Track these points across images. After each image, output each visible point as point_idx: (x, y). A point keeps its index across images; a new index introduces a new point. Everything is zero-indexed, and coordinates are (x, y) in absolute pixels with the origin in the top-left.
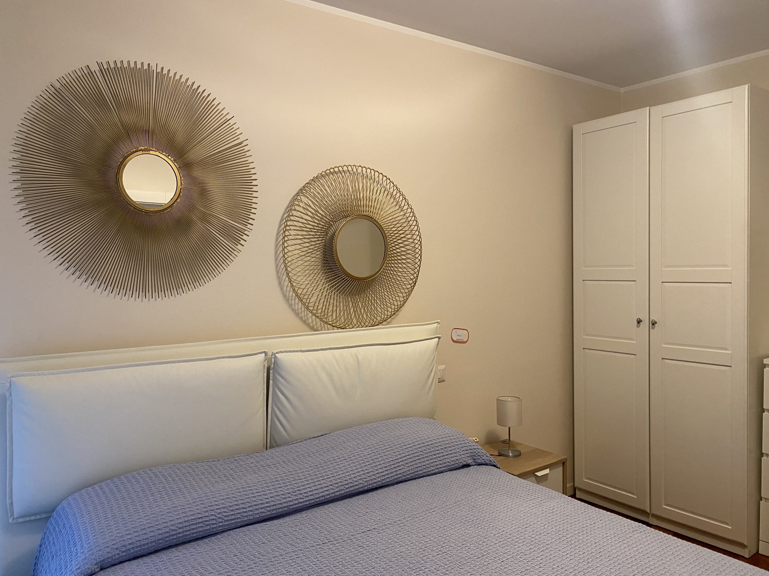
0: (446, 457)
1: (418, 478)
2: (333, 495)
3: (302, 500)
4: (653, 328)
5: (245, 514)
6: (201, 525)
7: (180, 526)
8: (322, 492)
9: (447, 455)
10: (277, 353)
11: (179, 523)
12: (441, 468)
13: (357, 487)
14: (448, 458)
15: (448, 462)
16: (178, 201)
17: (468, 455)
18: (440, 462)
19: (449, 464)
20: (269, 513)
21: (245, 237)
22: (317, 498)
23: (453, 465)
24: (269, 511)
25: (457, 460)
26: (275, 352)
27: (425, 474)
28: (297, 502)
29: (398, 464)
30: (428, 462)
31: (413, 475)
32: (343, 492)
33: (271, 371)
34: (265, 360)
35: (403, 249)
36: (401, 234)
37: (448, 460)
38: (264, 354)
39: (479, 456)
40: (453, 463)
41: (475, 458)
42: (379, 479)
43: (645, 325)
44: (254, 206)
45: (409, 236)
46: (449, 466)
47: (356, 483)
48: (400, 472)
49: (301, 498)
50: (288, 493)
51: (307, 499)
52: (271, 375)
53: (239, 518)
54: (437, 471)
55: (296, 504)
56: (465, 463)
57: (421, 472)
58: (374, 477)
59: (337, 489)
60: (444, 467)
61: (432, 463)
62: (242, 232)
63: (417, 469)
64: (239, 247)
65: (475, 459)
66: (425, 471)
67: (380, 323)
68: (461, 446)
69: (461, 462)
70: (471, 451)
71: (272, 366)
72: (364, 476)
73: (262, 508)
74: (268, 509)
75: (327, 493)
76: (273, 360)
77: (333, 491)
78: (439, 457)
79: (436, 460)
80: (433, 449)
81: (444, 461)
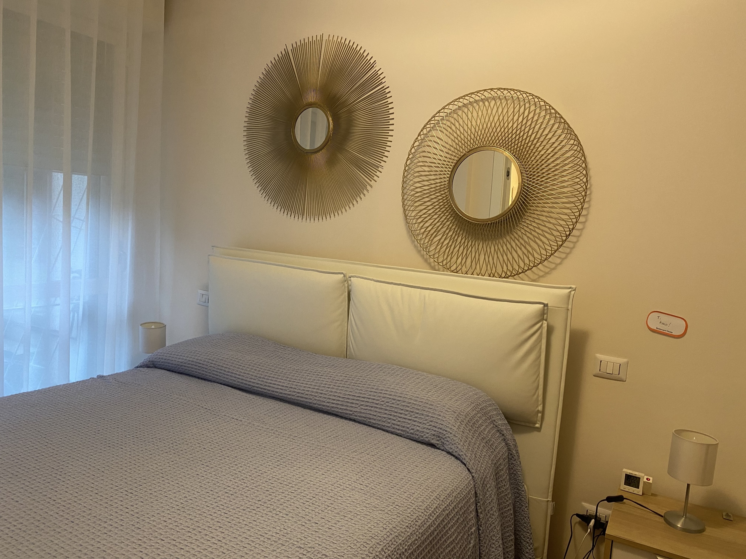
0: (407, 421)
9: (409, 419)
10: (352, 277)
12: (399, 430)
14: (408, 424)
17: (433, 432)
18: (399, 423)
19: (407, 429)
21: (378, 173)
25: (418, 430)
26: (350, 275)
30: (385, 416)
33: (351, 293)
34: (344, 281)
37: (408, 426)
38: (343, 275)
39: (448, 441)
41: (444, 441)
44: (389, 144)
52: (351, 296)
56: (428, 440)
57: (374, 422)
61: (390, 419)
62: (377, 168)
63: (371, 417)
65: (442, 443)
66: (380, 423)
68: (432, 419)
70: (442, 431)
71: (350, 287)
78: (400, 417)
79: (395, 418)
80: (397, 406)
81: (403, 425)
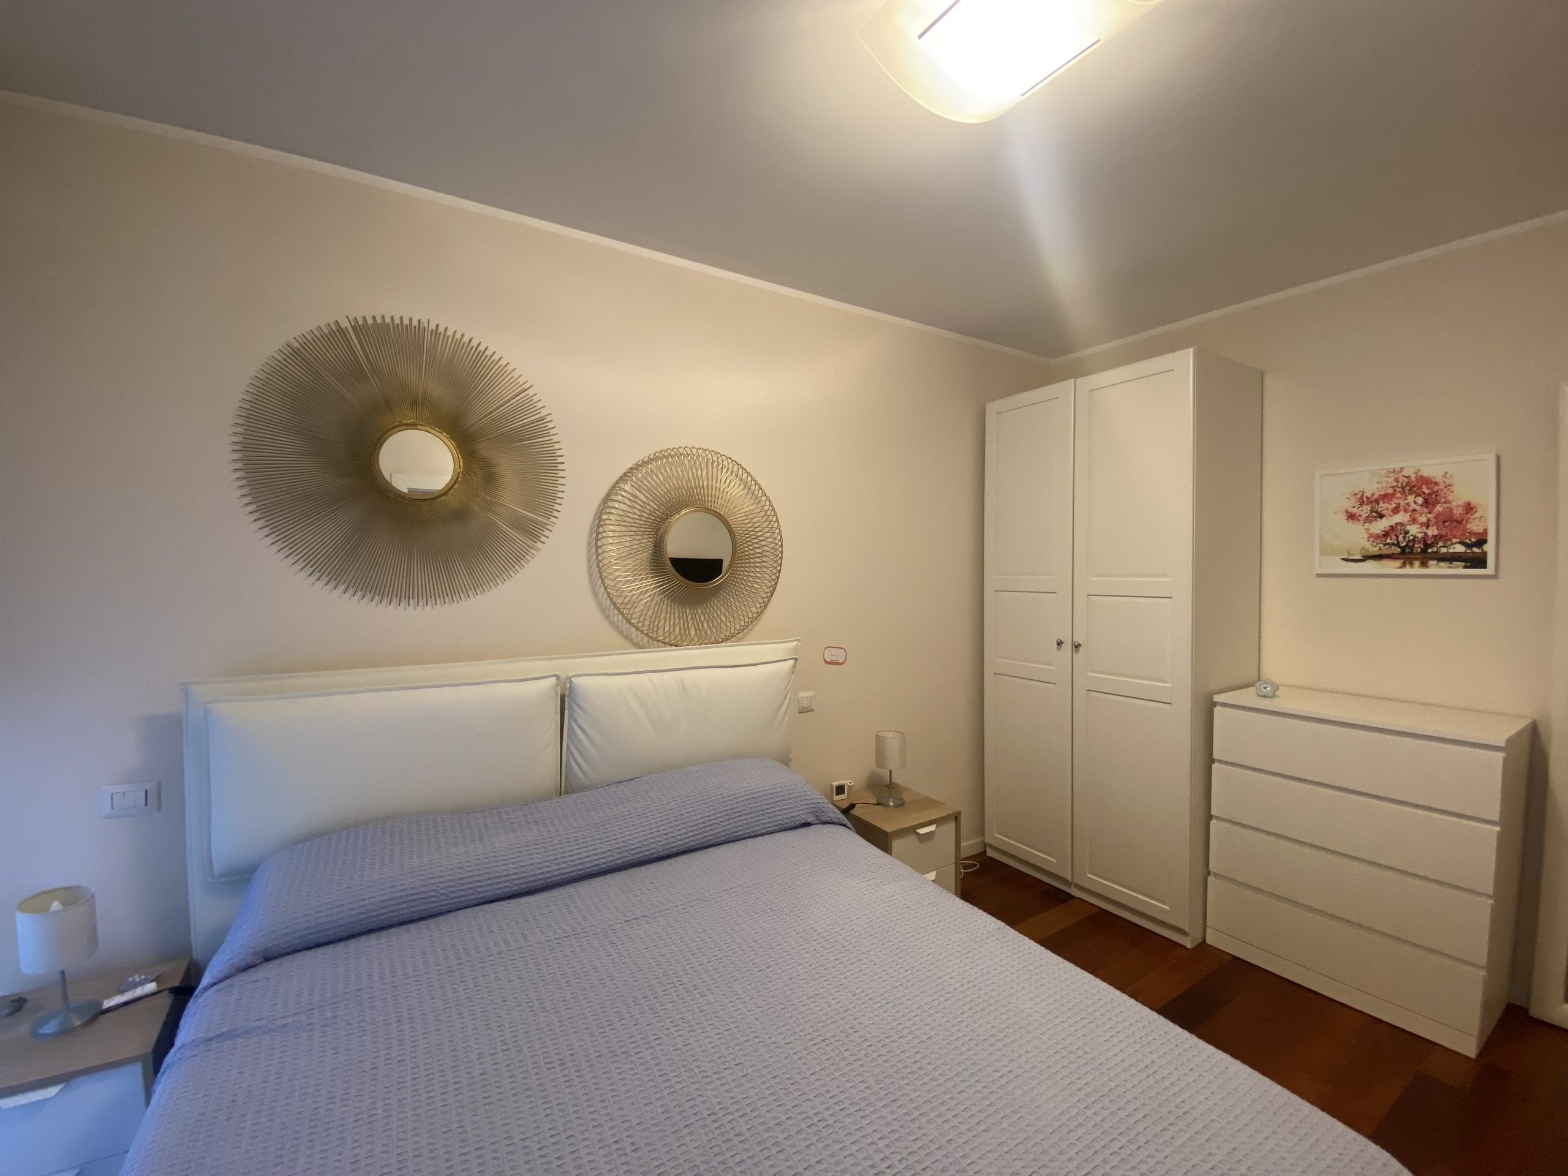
0: (778, 813)
1: (738, 840)
2: (612, 863)
3: (566, 871)
4: (1077, 652)
5: (481, 890)
6: (414, 904)
7: (384, 905)
8: (596, 860)
9: (779, 810)
10: (573, 677)
11: (382, 901)
12: (769, 828)
13: (648, 853)
14: (780, 815)
15: (781, 820)
16: (456, 487)
17: (807, 811)
18: (770, 820)
19: (781, 822)
20: (517, 888)
21: (546, 533)
22: (588, 868)
23: (786, 823)
24: (516, 885)
25: (793, 817)
26: (570, 674)
27: (747, 835)
28: (557, 873)
29: (711, 823)
30: (752, 820)
31: (730, 836)
32: (626, 859)
33: (566, 699)
34: (557, 685)
35: (758, 550)
36: (758, 532)
37: (780, 817)
38: (554, 679)
39: (824, 812)
40: (787, 821)
41: (818, 814)
42: (680, 843)
43: (1067, 647)
44: (560, 495)
45: (768, 535)
46: (782, 825)
47: (647, 848)
48: (711, 833)
49: (564, 868)
50: (547, 861)
51: (574, 869)
52: (566, 704)
53: (472, 894)
54: (764, 831)
55: (557, 876)
56: (803, 821)
57: (741, 833)
58: (673, 840)
59: (619, 856)
60: (774, 826)
61: (758, 821)
62: (544, 526)
63: (736, 829)
64: (539, 545)
65: (817, 816)
66: (748, 831)
67: (726, 640)
68: (800, 799)
69: (798, 820)
70: (813, 806)
71: (567, 692)
72: (659, 839)
73: (505, 882)
74: (516, 882)
75: (604, 860)
76: (568, 685)
77: (612, 858)
78: (768, 813)
79: (763, 817)
80: (762, 803)
81: (775, 819)
